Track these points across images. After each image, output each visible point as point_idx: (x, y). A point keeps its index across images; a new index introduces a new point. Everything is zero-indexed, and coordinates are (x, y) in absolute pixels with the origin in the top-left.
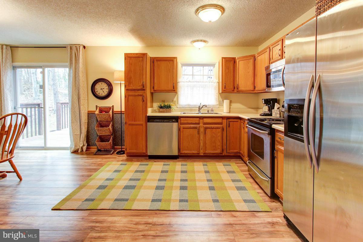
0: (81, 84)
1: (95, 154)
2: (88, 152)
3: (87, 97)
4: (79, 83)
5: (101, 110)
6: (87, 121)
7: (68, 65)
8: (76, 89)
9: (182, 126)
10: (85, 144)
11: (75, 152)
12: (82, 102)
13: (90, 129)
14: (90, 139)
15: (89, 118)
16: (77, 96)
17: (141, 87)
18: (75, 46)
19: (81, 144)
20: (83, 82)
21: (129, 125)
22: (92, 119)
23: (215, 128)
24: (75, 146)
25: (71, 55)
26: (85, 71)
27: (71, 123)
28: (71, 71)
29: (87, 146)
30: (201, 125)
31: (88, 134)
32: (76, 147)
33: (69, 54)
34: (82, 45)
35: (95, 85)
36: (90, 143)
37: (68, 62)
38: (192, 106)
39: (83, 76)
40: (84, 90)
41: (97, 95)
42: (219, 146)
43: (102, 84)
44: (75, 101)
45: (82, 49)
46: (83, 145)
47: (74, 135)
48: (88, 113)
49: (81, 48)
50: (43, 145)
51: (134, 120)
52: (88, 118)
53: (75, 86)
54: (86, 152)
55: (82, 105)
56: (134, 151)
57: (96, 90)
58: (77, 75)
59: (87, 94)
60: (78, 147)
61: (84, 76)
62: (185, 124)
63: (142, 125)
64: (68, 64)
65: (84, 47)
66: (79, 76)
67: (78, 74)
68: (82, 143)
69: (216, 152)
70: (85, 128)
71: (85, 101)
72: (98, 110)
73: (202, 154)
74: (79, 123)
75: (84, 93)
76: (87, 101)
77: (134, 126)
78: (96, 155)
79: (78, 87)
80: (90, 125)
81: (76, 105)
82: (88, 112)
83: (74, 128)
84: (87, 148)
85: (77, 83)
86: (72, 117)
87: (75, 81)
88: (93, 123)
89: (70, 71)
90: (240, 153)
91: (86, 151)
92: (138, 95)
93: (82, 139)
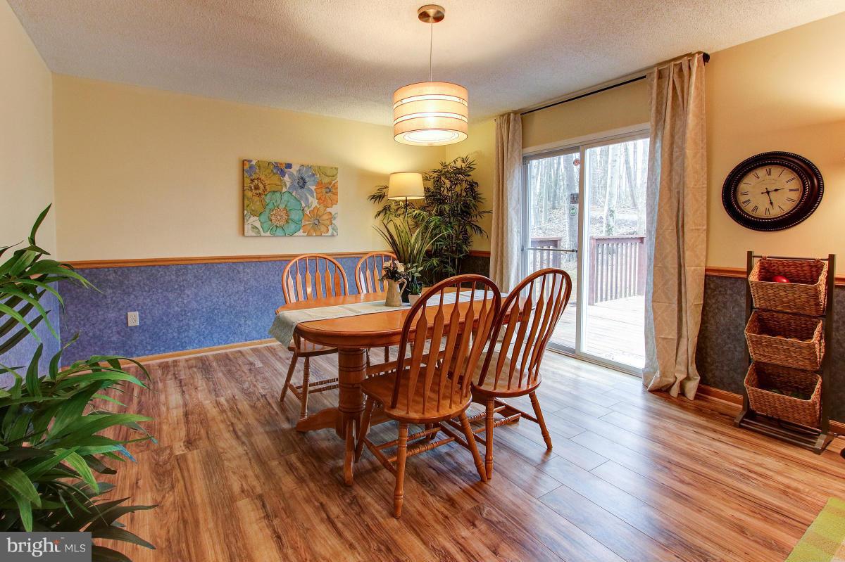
0: (690, 182)
1: (741, 427)
2: (702, 403)
3: (705, 222)
4: (682, 177)
5: (770, 271)
6: (702, 302)
7: (649, 127)
8: (671, 197)
10: (691, 375)
11: (661, 391)
12: (689, 237)
13: (712, 328)
14: (709, 360)
15: (709, 291)
16: (674, 219)
18: (675, 65)
19: (680, 372)
20: (696, 172)
22: (720, 298)
24: (663, 374)
25: (660, 93)
26: (705, 136)
27: (653, 301)
28: (658, 144)
29: (701, 382)
31: (703, 345)
32: (664, 379)
33: (654, 95)
34: (699, 53)
35: (739, 181)
36: (709, 375)
37: (649, 121)
39: (696, 154)
40: (697, 200)
41: (748, 214)
43: (769, 174)
44: (667, 233)
45: (698, 66)
46: (685, 376)
47: (660, 340)
48: (706, 276)
49: (696, 61)
50: (573, 345)
52: (705, 292)
53: (670, 190)
54: (697, 401)
55: (687, 250)
57: (742, 199)
58: (675, 155)
59: (705, 211)
60: (672, 380)
61: (699, 155)
64: (649, 125)
65: (706, 57)
66: (683, 155)
67: (682, 149)
68: (683, 369)
70: (696, 323)
71: (699, 236)
72: (756, 269)
74: (675, 306)
75: (697, 210)
76: (704, 235)
78: (742, 431)
79: (678, 193)
80: (710, 314)
81: (671, 249)
82: (706, 270)
83: (659, 318)
84: (700, 390)
85: (676, 179)
86: (655, 284)
87: (671, 171)
88: (724, 310)
89: (653, 144)
91: (697, 397)
93: (682, 357)
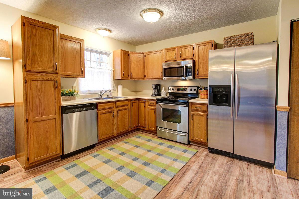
9: (100, 112)
17: (52, 69)
21: (33, 122)
23: (124, 109)
30: (114, 108)
38: (92, 92)
42: (127, 124)
51: (42, 114)
56: (44, 156)
62: (102, 110)
63: (54, 119)
69: (125, 130)
73: (116, 135)
77: (42, 123)
90: (138, 126)
92: (48, 80)
